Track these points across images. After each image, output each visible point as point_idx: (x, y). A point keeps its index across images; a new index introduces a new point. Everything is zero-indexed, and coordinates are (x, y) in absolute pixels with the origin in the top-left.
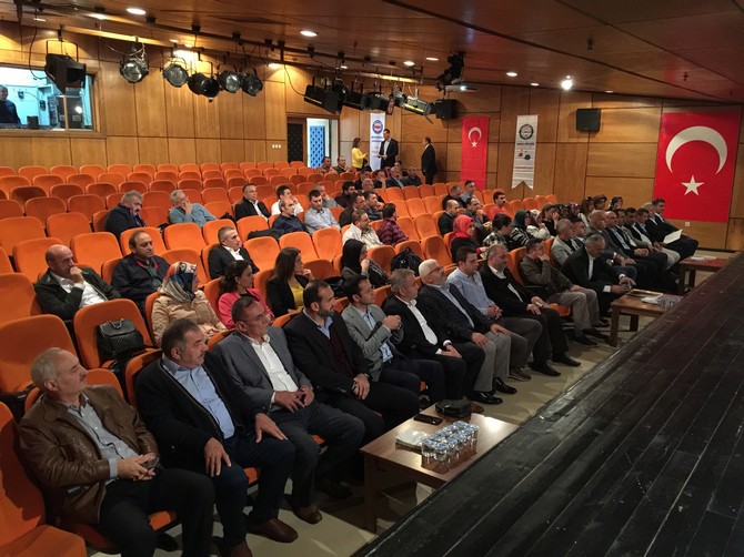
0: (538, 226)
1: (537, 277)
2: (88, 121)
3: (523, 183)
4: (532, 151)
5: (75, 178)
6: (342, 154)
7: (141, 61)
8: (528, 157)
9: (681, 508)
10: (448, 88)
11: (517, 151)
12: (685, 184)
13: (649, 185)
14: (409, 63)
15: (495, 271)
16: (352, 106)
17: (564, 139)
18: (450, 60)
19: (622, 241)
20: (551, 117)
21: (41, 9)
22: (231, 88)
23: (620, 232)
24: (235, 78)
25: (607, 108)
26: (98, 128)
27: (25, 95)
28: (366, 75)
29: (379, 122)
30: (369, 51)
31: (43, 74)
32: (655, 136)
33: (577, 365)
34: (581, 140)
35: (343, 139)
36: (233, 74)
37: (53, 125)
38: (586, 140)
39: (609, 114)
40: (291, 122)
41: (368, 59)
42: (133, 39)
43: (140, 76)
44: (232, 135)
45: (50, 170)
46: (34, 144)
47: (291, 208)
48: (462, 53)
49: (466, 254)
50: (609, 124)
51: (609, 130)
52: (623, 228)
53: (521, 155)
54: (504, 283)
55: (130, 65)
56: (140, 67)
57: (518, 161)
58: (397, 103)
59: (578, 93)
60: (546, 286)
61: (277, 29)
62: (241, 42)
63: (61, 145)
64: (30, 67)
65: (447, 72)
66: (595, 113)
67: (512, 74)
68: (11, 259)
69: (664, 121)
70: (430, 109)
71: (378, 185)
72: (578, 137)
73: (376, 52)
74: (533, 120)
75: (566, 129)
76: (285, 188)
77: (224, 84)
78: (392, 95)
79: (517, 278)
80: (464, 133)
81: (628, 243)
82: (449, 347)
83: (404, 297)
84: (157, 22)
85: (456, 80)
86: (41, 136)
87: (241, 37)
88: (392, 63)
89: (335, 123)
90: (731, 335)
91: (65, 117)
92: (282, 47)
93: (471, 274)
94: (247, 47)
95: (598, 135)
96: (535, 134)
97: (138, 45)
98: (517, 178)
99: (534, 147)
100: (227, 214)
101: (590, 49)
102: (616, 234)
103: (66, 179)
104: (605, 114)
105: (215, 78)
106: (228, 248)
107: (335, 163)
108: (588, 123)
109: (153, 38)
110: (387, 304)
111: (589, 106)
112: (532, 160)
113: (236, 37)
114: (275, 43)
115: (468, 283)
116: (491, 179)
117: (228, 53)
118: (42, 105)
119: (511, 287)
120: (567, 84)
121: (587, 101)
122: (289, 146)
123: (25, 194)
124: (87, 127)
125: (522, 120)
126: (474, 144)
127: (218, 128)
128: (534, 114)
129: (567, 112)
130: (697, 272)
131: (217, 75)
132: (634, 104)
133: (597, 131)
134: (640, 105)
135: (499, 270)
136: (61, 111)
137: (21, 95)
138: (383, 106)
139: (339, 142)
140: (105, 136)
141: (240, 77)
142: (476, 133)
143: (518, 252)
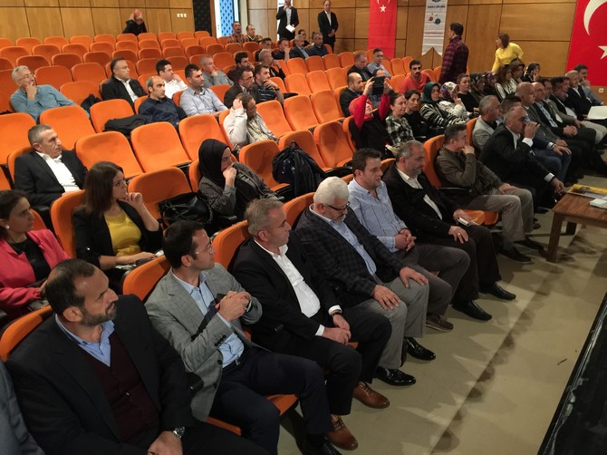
0: (453, 102)
1: (458, 177)
3: (433, 50)
4: (442, 14)
6: (252, 23)
8: (438, 22)
11: (428, 14)
12: (601, 47)
13: (562, 49)
15: (405, 177)
19: (549, 117)
23: (546, 106)
33: (510, 297)
35: (252, 7)
38: (499, 1)
47: (160, 89)
49: (364, 160)
52: (548, 101)
53: (431, 19)
54: (419, 193)
57: (429, 26)
60: (468, 188)
71: (279, 55)
76: (167, 63)
79: (434, 182)
81: (554, 119)
82: (337, 320)
83: (268, 244)
93: (372, 188)
98: (427, 45)
99: (445, 10)
100: (92, 96)
102: (543, 109)
106: (42, 155)
107: (244, 32)
110: (240, 259)
112: (443, 24)
115: (368, 202)
116: (400, 47)
119: (427, 199)
122: (195, 16)
126: (383, 9)
135: (411, 176)
139: (248, 10)
143: (434, 143)
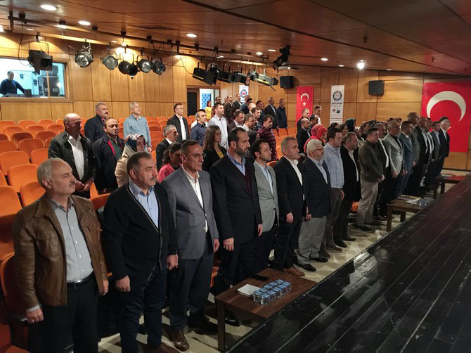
2: (62, 92)
4: (341, 108)
5: (52, 127)
7: (88, 54)
8: (338, 112)
9: (418, 336)
10: (280, 68)
11: (332, 108)
14: (259, 54)
16: (224, 81)
17: (361, 100)
18: (281, 51)
20: (353, 86)
21: (25, 23)
22: (146, 70)
24: (148, 64)
25: (389, 80)
26: (69, 97)
27: (24, 76)
28: (232, 61)
29: (244, 90)
30: (234, 46)
31: (27, 62)
32: (419, 98)
34: (372, 101)
36: (147, 61)
37: (41, 95)
38: (375, 101)
39: (389, 84)
40: (190, 91)
41: (233, 51)
42: (83, 40)
43: (88, 63)
44: (153, 100)
45: (38, 122)
46: (28, 106)
48: (289, 47)
50: (389, 90)
51: (390, 94)
53: (334, 110)
55: (81, 56)
56: (87, 57)
57: (333, 114)
58: (252, 78)
59: (369, 71)
61: (175, 33)
62: (152, 42)
63: (45, 107)
64: (19, 58)
65: (279, 58)
66: (381, 84)
67: (324, 59)
68: (6, 177)
69: (426, 88)
70: (273, 82)
72: (370, 99)
73: (238, 47)
74: (341, 88)
75: (363, 94)
77: (141, 68)
78: (249, 73)
80: (298, 97)
84: (99, 30)
85: (284, 64)
86: (32, 102)
87: (152, 38)
88: (249, 54)
89: (217, 91)
90: (462, 224)
91: (48, 89)
92: (178, 44)
94: (156, 44)
95: (383, 97)
96: (343, 97)
97: (87, 44)
99: (342, 105)
101: (365, 42)
103: (47, 128)
104: (387, 84)
105: (135, 64)
108: (376, 90)
109: (96, 40)
111: (377, 79)
112: (341, 113)
113: (149, 39)
114: (174, 42)
117: (144, 48)
118: (35, 82)
120: (361, 65)
121: (375, 76)
122: (188, 106)
123: (19, 137)
124: (62, 96)
125: (334, 88)
126: (304, 104)
127: (143, 95)
128: (342, 84)
129: (363, 83)
130: (446, 184)
131: (137, 62)
132: (406, 78)
133: (382, 95)
134: (409, 78)
136: (45, 85)
137: (22, 76)
138: (243, 80)
140: (72, 101)
141: (151, 63)
142: (305, 97)
